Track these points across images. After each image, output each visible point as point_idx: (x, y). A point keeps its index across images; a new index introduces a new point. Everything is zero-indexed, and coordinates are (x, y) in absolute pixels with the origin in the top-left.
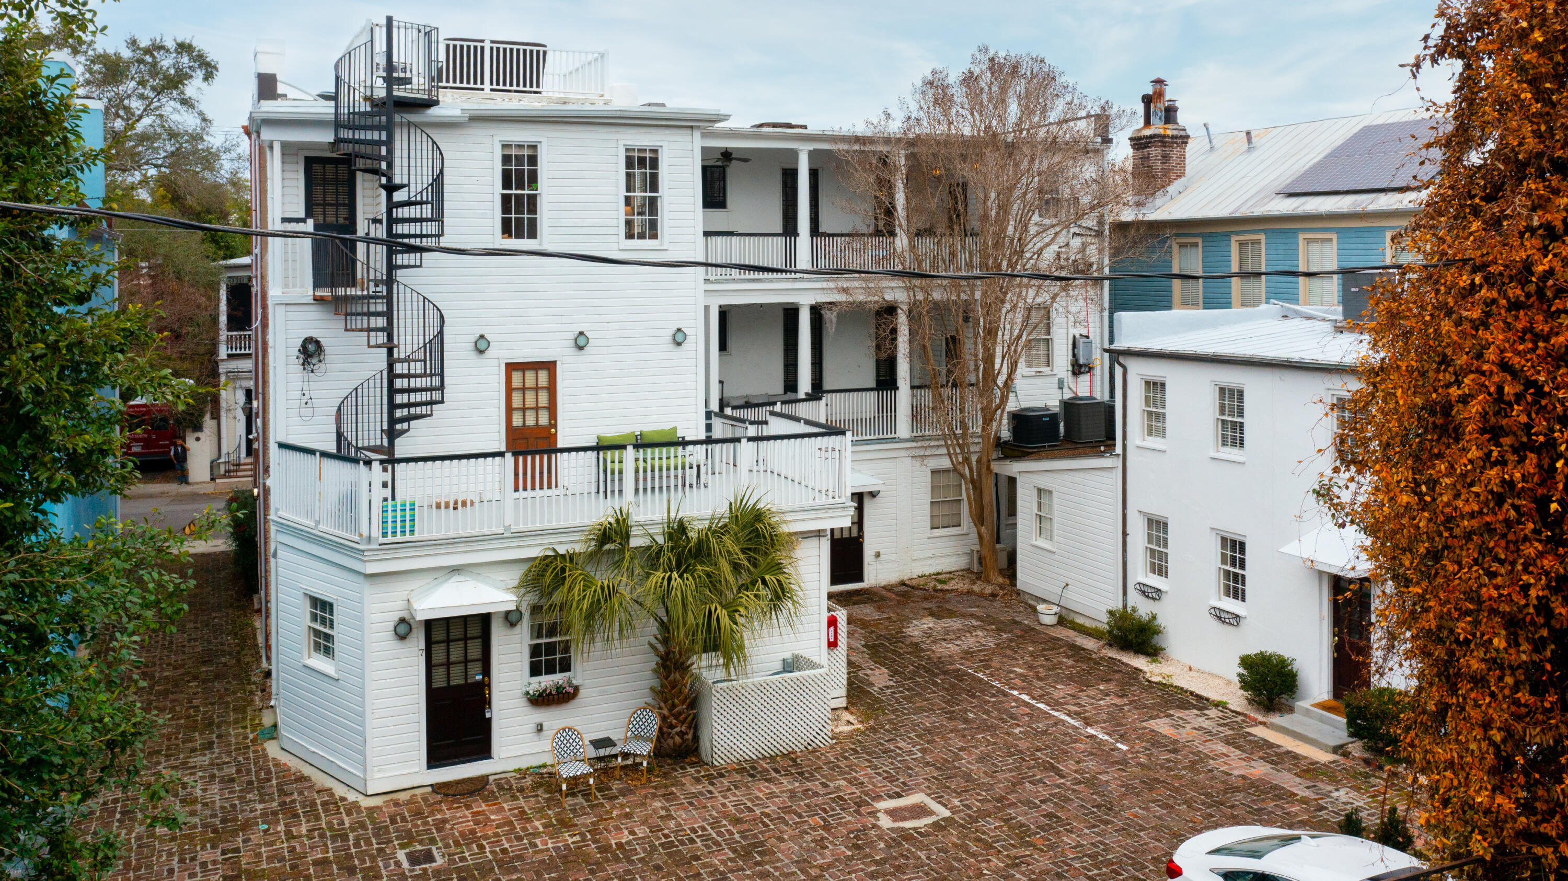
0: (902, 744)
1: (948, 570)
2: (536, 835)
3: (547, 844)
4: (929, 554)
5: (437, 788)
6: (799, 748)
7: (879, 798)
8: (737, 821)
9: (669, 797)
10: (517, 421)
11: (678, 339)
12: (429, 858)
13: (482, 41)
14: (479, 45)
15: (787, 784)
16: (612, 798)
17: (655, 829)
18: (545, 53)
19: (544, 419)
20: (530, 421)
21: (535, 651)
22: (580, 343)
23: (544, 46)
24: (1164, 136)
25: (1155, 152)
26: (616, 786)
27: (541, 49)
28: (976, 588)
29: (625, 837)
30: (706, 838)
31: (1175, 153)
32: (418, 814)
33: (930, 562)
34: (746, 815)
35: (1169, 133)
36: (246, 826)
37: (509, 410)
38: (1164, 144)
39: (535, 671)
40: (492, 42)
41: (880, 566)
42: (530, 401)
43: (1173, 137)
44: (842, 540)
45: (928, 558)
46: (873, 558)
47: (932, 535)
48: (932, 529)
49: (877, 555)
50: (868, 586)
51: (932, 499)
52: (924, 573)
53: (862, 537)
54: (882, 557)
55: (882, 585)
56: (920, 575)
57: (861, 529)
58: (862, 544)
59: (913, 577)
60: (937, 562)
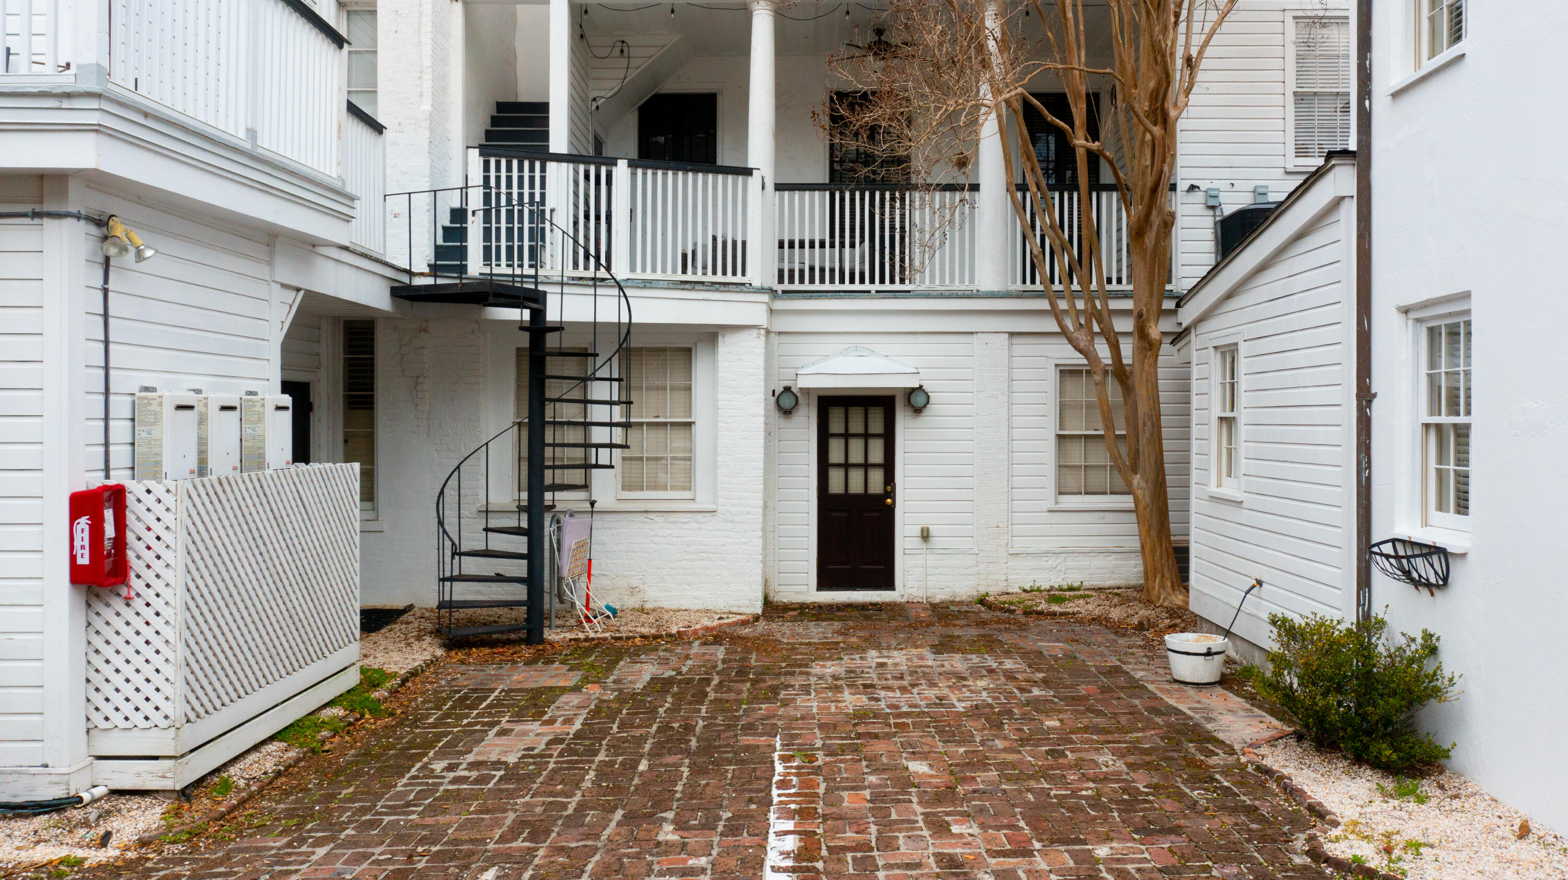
1: (1096, 583)
4: (1050, 545)
33: (1052, 562)
41: (932, 560)
44: (847, 498)
45: (1047, 553)
46: (917, 542)
47: (1059, 507)
48: (1060, 493)
49: (925, 536)
50: (904, 600)
51: (1060, 429)
52: (1037, 585)
53: (891, 494)
54: (937, 542)
55: (937, 601)
56: (1027, 587)
57: (889, 478)
58: (891, 509)
59: (1010, 590)
60: (1069, 564)
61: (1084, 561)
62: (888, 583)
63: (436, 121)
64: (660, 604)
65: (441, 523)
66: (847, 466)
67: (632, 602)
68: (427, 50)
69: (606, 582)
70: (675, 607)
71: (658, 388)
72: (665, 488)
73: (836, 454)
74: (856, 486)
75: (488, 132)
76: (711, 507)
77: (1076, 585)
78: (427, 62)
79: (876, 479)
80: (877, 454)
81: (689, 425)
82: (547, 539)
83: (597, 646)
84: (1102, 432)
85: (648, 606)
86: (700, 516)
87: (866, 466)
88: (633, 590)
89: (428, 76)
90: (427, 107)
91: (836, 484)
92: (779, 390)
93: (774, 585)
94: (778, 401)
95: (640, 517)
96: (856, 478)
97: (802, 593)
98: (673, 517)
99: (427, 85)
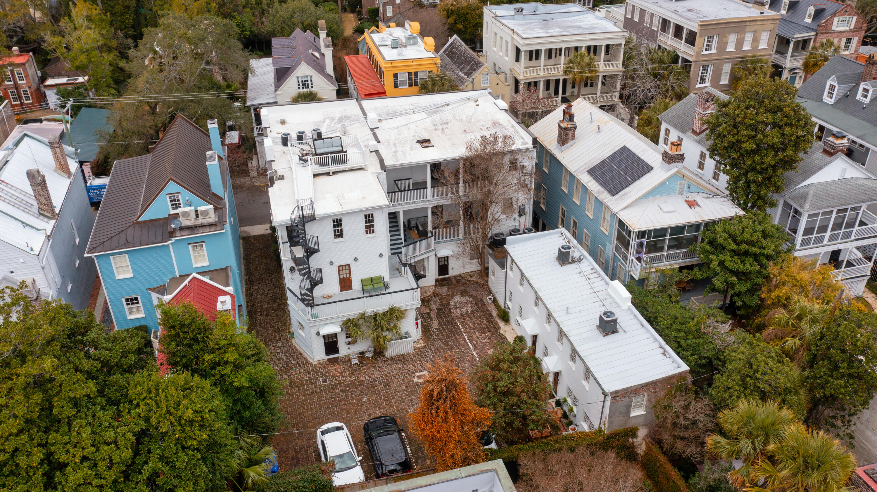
0: (429, 353)
1: (475, 270)
2: (346, 376)
3: (348, 379)
4: (469, 267)
5: (328, 360)
6: (406, 353)
7: (417, 372)
8: (386, 376)
9: (375, 367)
10: (342, 277)
11: (381, 255)
12: (326, 382)
15: (400, 365)
16: (363, 366)
17: (370, 377)
19: (348, 275)
20: (345, 276)
21: (347, 334)
22: (356, 259)
24: (569, 127)
26: (365, 362)
28: (479, 281)
29: (364, 379)
30: (379, 381)
31: (571, 133)
32: (324, 367)
33: (469, 269)
34: (389, 375)
36: (291, 368)
37: (339, 275)
38: (569, 130)
39: (347, 337)
41: (453, 271)
42: (344, 271)
43: (572, 127)
49: (453, 268)
50: (450, 276)
52: (467, 272)
55: (454, 275)
62: (448, 274)
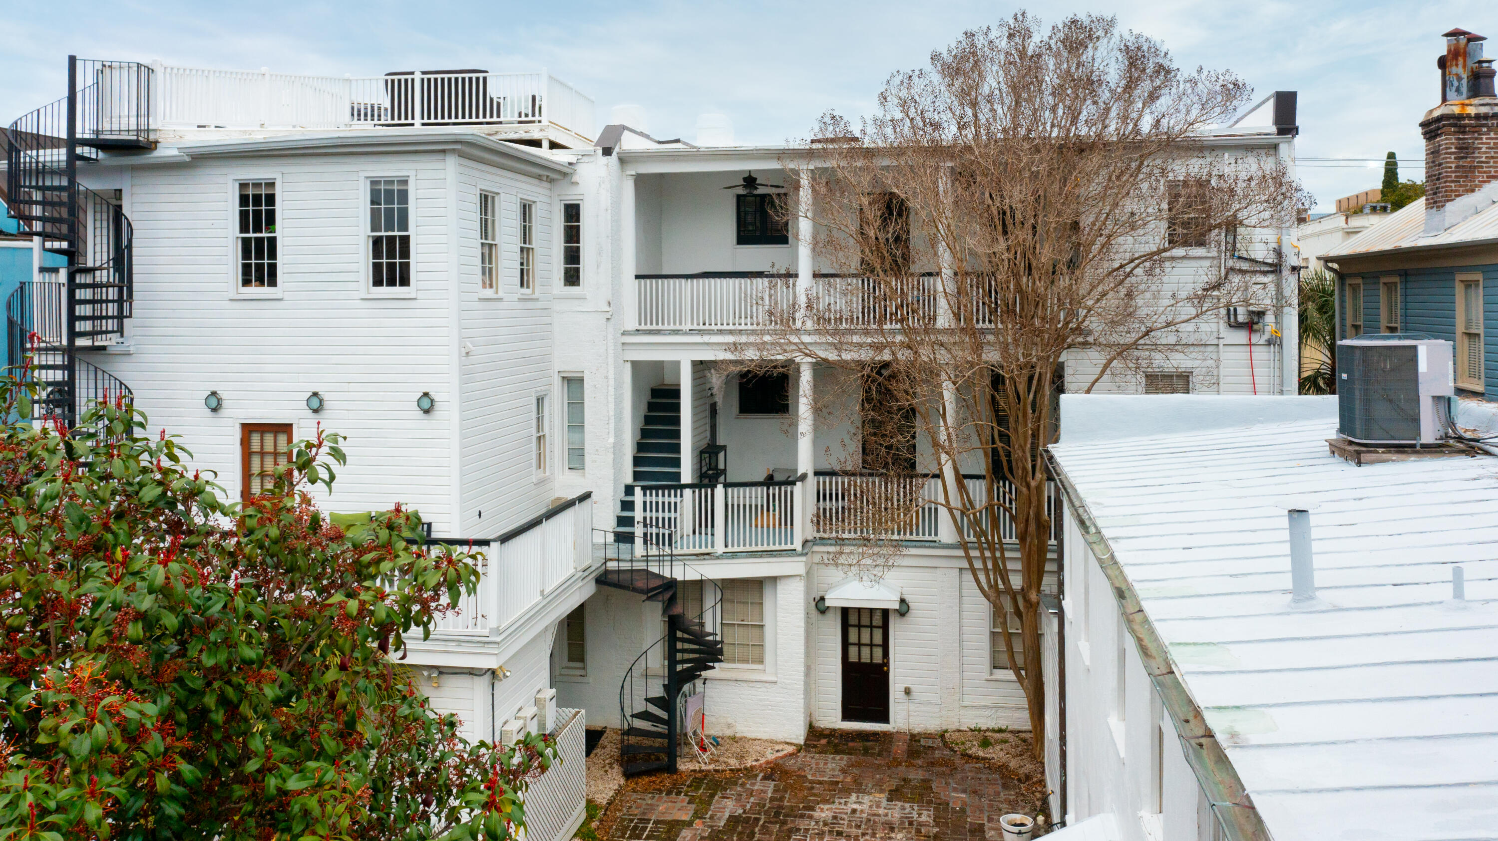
1: (1017, 727)
4: (987, 701)
13: (412, 73)
14: (409, 77)
18: (485, 79)
23: (486, 72)
24: (1460, 117)
25: (1448, 141)
27: (481, 75)
33: (988, 712)
35: (1472, 111)
38: (1462, 129)
40: (424, 73)
41: (912, 707)
43: (1478, 117)
44: (859, 665)
45: (985, 707)
46: (902, 695)
47: (993, 677)
48: (995, 668)
49: (908, 692)
50: (895, 730)
51: (994, 627)
52: (979, 726)
53: (887, 664)
54: (915, 695)
55: (916, 732)
56: (972, 727)
57: (886, 654)
58: (887, 674)
59: (962, 729)
60: (999, 714)
61: (1009, 713)
62: (885, 719)
63: (617, 447)
64: (745, 735)
65: (622, 709)
66: (859, 645)
67: (729, 733)
68: (612, 406)
69: (714, 720)
70: (753, 736)
71: (744, 603)
72: (747, 662)
73: (853, 637)
74: (866, 659)
75: (646, 417)
76: (774, 679)
77: (1004, 728)
78: (612, 413)
79: (878, 653)
80: (878, 638)
81: (763, 626)
82: (678, 710)
83: (706, 776)
84: (1020, 631)
85: (738, 735)
86: (767, 685)
87: (871, 645)
88: (729, 726)
89: (612, 421)
90: (611, 440)
91: (853, 657)
92: (817, 598)
93: (816, 716)
94: (816, 605)
95: (733, 683)
96: (866, 651)
97: (832, 722)
98: (751, 684)
99: (612, 426)
